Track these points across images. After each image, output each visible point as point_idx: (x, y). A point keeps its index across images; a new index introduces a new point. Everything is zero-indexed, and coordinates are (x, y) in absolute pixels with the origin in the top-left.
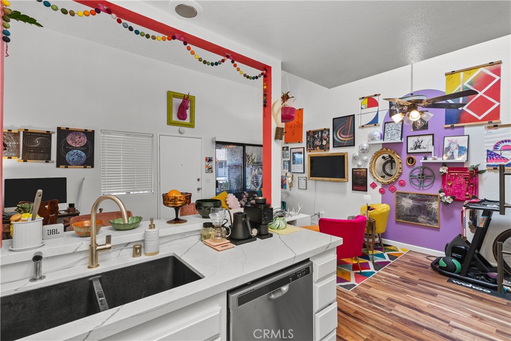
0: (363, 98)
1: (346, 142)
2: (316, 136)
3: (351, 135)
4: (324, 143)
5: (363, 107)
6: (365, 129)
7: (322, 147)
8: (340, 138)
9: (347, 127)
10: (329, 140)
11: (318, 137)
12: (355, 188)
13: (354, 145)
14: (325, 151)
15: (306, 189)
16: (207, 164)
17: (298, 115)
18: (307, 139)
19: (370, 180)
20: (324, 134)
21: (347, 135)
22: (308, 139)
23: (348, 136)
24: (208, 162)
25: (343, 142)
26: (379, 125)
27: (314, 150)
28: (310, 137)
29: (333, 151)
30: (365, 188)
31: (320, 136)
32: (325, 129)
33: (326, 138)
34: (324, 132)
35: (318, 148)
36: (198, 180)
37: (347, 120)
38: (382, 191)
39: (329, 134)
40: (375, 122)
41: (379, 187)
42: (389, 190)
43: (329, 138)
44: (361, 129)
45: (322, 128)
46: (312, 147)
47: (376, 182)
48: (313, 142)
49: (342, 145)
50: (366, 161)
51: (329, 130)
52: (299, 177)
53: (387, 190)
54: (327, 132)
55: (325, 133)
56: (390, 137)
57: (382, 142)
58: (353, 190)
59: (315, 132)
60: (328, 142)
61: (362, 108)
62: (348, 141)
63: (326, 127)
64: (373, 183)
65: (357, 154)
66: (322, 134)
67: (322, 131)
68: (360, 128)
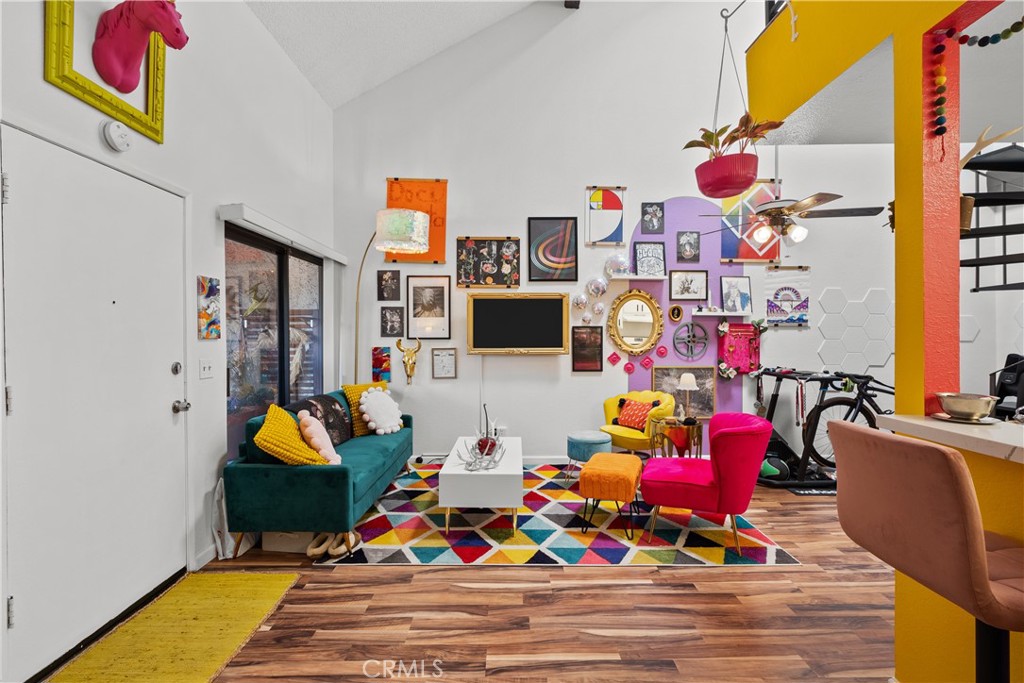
0: (595, 187)
1: (558, 272)
2: (484, 251)
3: (569, 259)
4: (506, 269)
5: (594, 205)
6: (597, 250)
7: (499, 279)
8: (545, 261)
9: (560, 240)
10: (518, 263)
11: (489, 254)
12: (578, 365)
13: (576, 280)
14: (509, 287)
15: (456, 377)
16: (204, 302)
17: (432, 194)
18: (458, 256)
19: (608, 349)
20: (504, 250)
21: (561, 257)
22: (463, 257)
23: (563, 260)
24: (208, 296)
25: (551, 271)
26: (624, 246)
27: (478, 283)
28: (468, 253)
29: (527, 289)
30: (599, 364)
31: (494, 251)
32: (509, 238)
33: (511, 258)
34: (506, 244)
35: (489, 280)
36: (176, 370)
37: (562, 227)
38: (629, 369)
39: (518, 251)
40: (616, 237)
41: (624, 360)
42: (641, 364)
43: (518, 259)
44: (589, 249)
45: (502, 235)
46: (472, 278)
47: (618, 353)
48: (476, 266)
49: (548, 278)
50: (601, 312)
51: (517, 242)
52: (433, 350)
53: (637, 366)
54: (514, 247)
55: (508, 247)
56: (646, 269)
57: (633, 276)
58: (574, 369)
59: (481, 243)
60: (516, 269)
61: (591, 208)
62: (563, 269)
63: (513, 235)
64: (614, 354)
65: (584, 297)
66: (499, 248)
67: (500, 243)
68: (587, 245)
